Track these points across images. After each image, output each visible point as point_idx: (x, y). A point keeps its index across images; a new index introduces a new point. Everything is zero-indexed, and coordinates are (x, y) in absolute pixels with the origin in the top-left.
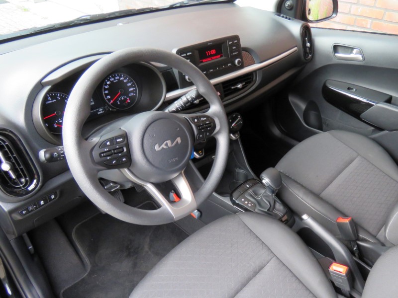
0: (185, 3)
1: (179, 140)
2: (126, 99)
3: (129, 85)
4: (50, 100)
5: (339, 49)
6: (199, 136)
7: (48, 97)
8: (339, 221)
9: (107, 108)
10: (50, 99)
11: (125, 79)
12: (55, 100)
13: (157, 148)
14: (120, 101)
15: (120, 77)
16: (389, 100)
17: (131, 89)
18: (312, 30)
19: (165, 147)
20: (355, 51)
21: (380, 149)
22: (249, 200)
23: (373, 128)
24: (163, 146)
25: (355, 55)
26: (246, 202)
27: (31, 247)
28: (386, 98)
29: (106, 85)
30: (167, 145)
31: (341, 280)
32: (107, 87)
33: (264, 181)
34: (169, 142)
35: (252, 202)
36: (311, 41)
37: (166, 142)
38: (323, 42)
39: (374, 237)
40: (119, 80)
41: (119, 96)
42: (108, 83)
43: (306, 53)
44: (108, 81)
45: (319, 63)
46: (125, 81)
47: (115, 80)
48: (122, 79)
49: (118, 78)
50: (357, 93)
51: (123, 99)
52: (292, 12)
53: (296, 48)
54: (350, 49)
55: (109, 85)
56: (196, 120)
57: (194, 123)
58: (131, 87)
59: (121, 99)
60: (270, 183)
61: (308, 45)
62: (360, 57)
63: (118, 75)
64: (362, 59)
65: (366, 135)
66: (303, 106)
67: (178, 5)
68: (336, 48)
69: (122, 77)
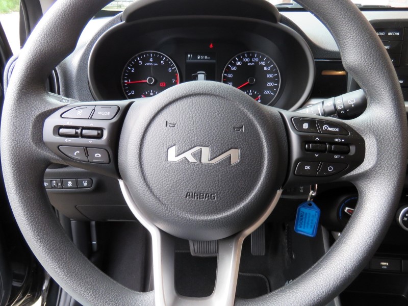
1: (235, 155)
2: (255, 96)
3: (269, 76)
4: (151, 62)
6: (302, 167)
7: (150, 57)
10: (151, 60)
11: (267, 65)
12: (156, 64)
15: (261, 60)
17: (271, 84)
19: (192, 159)
24: (188, 155)
27: (95, 243)
29: (234, 65)
30: (198, 155)
32: (234, 68)
34: (206, 152)
37: (197, 148)
40: (256, 63)
42: (238, 63)
44: (239, 61)
46: (265, 68)
47: (251, 61)
48: (262, 63)
49: (256, 60)
51: (251, 94)
55: (238, 66)
56: (306, 126)
58: (271, 80)
59: (248, 93)
63: (258, 57)
69: (263, 61)
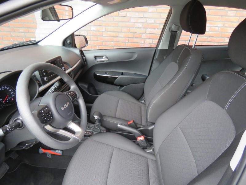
0: (10, 46)
1: (68, 103)
2: (11, 99)
3: (10, 90)
5: (97, 58)
6: (73, 101)
8: (128, 124)
9: (2, 106)
11: (7, 88)
13: (62, 109)
14: (8, 100)
15: (5, 87)
16: (122, 74)
17: (12, 93)
18: (84, 52)
19: (65, 108)
20: (104, 57)
21: (126, 93)
22: (88, 132)
23: (119, 87)
24: (64, 107)
25: (104, 59)
26: (88, 133)
28: (121, 73)
31: (143, 143)
33: (95, 118)
34: (66, 105)
35: (90, 132)
36: (84, 56)
37: (64, 105)
38: (89, 56)
39: (141, 125)
41: (7, 98)
43: (84, 61)
45: (90, 65)
46: (8, 89)
47: (2, 89)
48: (5, 88)
49: (3, 88)
50: (109, 74)
51: (9, 99)
52: (71, 45)
53: (80, 60)
54: (101, 57)
57: (69, 95)
58: (11, 91)
59: (8, 99)
60: (99, 118)
61: (84, 58)
62: (107, 59)
63: (3, 87)
64: (107, 60)
65: (119, 90)
66: (86, 86)
67: (7, 48)
68: (96, 57)
